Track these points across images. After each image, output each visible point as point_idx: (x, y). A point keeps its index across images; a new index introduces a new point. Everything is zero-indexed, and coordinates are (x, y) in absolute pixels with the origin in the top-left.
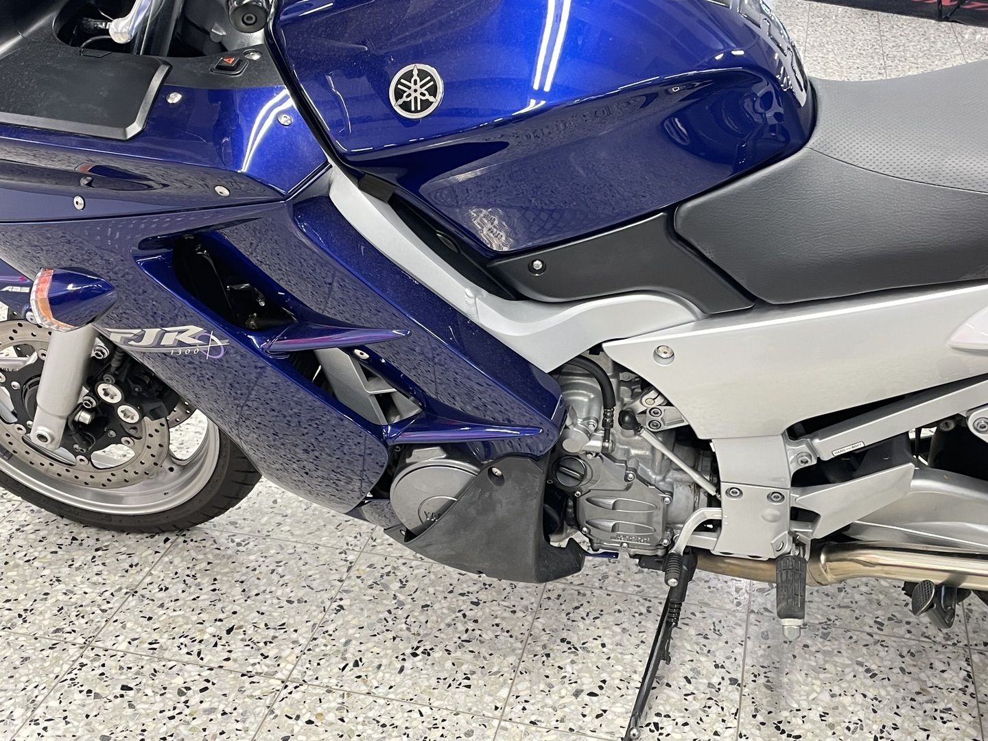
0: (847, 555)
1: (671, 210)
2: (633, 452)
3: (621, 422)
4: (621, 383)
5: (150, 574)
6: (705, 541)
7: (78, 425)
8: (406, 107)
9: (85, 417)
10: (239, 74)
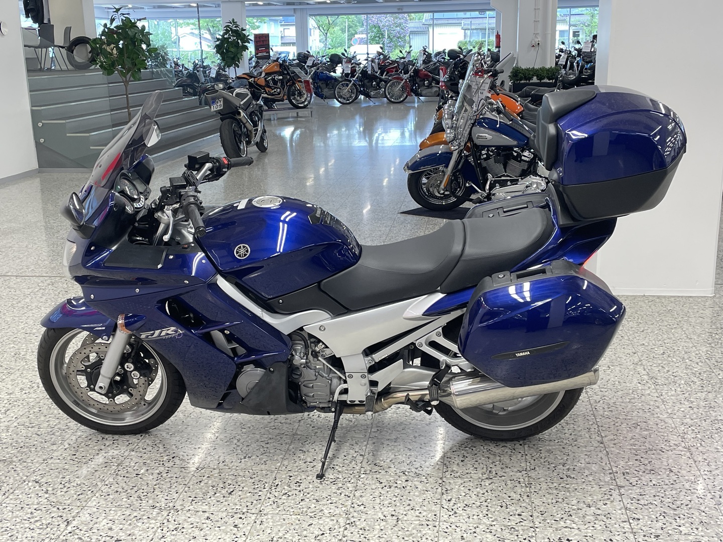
0: (390, 396)
1: (319, 283)
2: (317, 367)
3: (312, 354)
4: (311, 343)
5: (137, 445)
6: (344, 397)
7: (116, 382)
8: (240, 256)
9: (118, 378)
10: (188, 250)
